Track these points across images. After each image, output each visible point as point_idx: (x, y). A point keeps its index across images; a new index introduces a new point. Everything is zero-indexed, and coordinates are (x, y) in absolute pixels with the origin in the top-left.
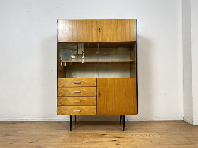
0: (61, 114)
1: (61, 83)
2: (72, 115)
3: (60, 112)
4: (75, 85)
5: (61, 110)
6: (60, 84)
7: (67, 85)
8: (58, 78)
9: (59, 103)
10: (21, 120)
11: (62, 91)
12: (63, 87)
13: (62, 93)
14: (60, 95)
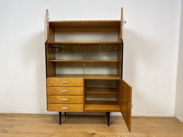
0: (51, 110)
1: (50, 82)
2: (61, 112)
3: (50, 109)
4: (63, 85)
5: (51, 107)
6: (49, 84)
7: (56, 84)
8: (47, 77)
9: (49, 101)
10: (18, 112)
11: (51, 90)
12: (52, 86)
13: (51, 92)
14: (49, 94)
